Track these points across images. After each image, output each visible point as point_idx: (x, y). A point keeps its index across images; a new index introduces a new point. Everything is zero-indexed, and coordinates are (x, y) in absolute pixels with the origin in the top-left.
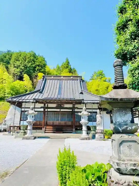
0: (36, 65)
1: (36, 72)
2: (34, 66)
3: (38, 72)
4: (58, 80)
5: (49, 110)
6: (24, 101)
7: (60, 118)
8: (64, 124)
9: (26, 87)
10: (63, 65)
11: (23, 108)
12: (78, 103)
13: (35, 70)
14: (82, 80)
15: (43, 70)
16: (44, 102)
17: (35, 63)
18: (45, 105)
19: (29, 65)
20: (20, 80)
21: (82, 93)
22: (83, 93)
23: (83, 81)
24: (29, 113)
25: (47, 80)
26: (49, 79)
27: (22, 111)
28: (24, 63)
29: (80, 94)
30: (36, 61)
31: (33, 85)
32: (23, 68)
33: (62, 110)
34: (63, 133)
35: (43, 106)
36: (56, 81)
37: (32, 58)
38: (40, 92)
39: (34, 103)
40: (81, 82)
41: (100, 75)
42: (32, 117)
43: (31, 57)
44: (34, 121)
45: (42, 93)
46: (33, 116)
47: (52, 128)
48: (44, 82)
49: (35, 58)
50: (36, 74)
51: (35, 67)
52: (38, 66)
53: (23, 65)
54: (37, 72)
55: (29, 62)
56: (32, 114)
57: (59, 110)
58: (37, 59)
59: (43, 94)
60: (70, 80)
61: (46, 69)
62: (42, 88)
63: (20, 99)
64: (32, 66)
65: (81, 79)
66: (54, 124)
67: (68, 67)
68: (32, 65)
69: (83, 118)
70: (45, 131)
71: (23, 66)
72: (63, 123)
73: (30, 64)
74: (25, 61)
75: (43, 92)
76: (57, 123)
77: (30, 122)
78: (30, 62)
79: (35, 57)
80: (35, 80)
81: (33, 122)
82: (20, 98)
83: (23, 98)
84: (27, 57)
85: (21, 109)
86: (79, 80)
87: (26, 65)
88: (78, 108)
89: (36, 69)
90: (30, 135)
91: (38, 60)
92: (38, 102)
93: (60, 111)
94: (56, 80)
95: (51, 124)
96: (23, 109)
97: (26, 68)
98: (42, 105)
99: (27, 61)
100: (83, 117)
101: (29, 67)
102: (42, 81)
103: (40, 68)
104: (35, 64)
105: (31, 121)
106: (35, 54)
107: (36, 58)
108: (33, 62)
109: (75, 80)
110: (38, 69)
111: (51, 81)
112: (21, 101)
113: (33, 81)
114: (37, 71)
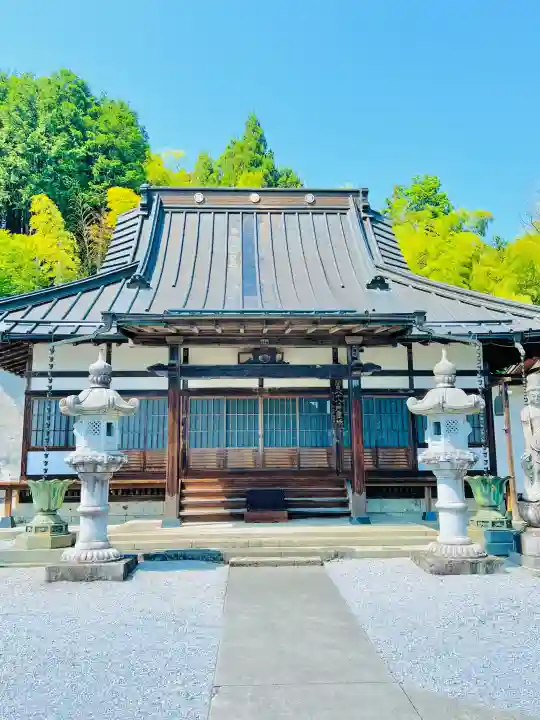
0: (95, 149)
1: (97, 183)
2: (81, 151)
3: (106, 184)
4: (232, 212)
5: (194, 383)
6: (42, 330)
7: (260, 432)
8: (286, 465)
9: (46, 267)
10: (232, 155)
11: (43, 374)
12: (378, 335)
13: (90, 177)
14: (366, 209)
15: (130, 174)
16: (168, 339)
17: (85, 139)
18: (173, 353)
19: (55, 149)
20: (12, 232)
21: (379, 283)
22: (387, 281)
23: (376, 218)
24: (84, 405)
25: (168, 216)
26: (177, 210)
27: (31, 394)
28: (27, 135)
29: (369, 287)
30: (90, 128)
31: (82, 255)
32: (25, 162)
33: (271, 383)
34: (292, 517)
35: (165, 361)
36: (221, 219)
37: (68, 108)
38: (133, 281)
39: (104, 346)
40: (367, 223)
41: (427, 200)
42: (104, 428)
43: (64, 103)
44: (119, 459)
45: (148, 286)
46: (109, 426)
47: (219, 489)
48: (149, 224)
49: (85, 110)
50: (96, 198)
51: (89, 160)
52: (106, 150)
53: (19, 149)
54: (101, 187)
55: (52, 131)
56: (102, 410)
57: (252, 383)
58: (95, 116)
59: (152, 291)
60: (303, 211)
61: (147, 167)
62: (141, 257)
63: (17, 323)
64: (72, 156)
65: (364, 207)
66: (230, 465)
67: (257, 164)
68: (69, 145)
69: (438, 432)
70: (181, 507)
71: (23, 156)
72: (278, 456)
73: (60, 141)
74: (33, 126)
75: (153, 283)
76: (243, 457)
77: (96, 464)
78: (60, 131)
79: (88, 105)
80: (91, 231)
81: (112, 463)
82: (17, 316)
83: (37, 313)
84: (40, 104)
85: (29, 383)
86: (352, 212)
87: (37, 149)
88: (376, 371)
89: (95, 171)
90: (101, 552)
91: (101, 119)
92: (132, 335)
93: (261, 389)
94: (218, 211)
95: (212, 465)
96: (39, 384)
97: (41, 164)
98: (161, 355)
99: (41, 129)
100: (438, 425)
101: (56, 159)
102: (139, 220)
103: (115, 163)
104: (88, 142)
105: (102, 457)
106: (85, 89)
107: (89, 110)
108: (74, 132)
109: (331, 211)
110: (103, 172)
111: (193, 218)
112: (21, 329)
113: (79, 236)
114: (102, 181)
